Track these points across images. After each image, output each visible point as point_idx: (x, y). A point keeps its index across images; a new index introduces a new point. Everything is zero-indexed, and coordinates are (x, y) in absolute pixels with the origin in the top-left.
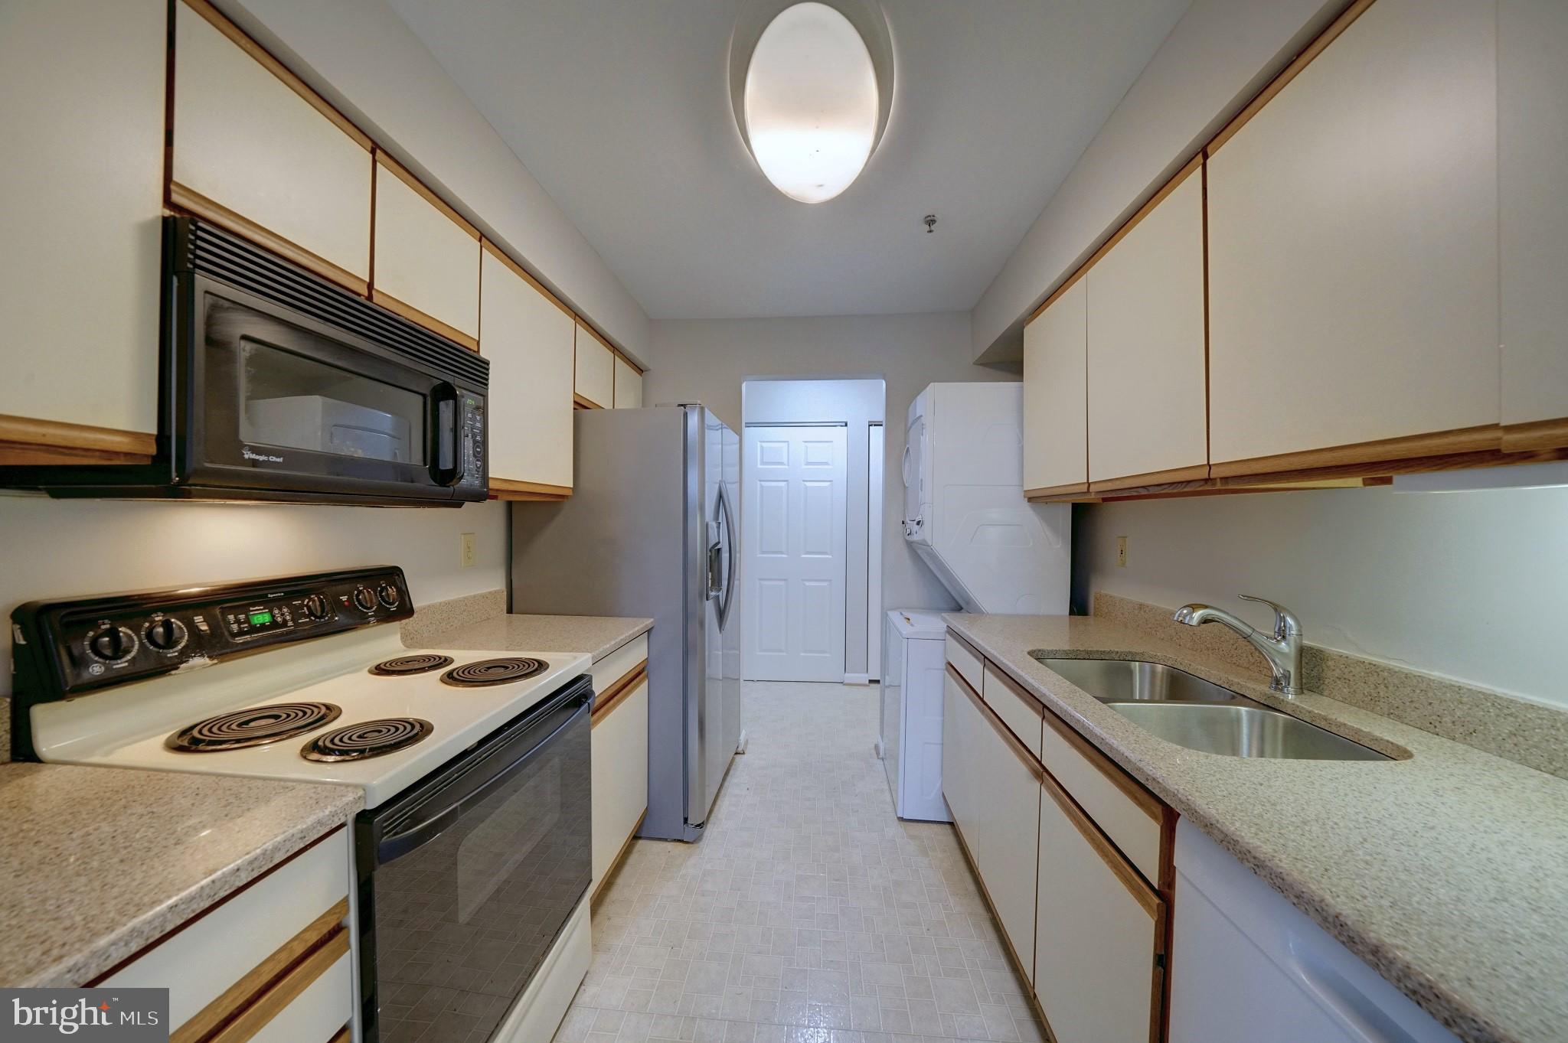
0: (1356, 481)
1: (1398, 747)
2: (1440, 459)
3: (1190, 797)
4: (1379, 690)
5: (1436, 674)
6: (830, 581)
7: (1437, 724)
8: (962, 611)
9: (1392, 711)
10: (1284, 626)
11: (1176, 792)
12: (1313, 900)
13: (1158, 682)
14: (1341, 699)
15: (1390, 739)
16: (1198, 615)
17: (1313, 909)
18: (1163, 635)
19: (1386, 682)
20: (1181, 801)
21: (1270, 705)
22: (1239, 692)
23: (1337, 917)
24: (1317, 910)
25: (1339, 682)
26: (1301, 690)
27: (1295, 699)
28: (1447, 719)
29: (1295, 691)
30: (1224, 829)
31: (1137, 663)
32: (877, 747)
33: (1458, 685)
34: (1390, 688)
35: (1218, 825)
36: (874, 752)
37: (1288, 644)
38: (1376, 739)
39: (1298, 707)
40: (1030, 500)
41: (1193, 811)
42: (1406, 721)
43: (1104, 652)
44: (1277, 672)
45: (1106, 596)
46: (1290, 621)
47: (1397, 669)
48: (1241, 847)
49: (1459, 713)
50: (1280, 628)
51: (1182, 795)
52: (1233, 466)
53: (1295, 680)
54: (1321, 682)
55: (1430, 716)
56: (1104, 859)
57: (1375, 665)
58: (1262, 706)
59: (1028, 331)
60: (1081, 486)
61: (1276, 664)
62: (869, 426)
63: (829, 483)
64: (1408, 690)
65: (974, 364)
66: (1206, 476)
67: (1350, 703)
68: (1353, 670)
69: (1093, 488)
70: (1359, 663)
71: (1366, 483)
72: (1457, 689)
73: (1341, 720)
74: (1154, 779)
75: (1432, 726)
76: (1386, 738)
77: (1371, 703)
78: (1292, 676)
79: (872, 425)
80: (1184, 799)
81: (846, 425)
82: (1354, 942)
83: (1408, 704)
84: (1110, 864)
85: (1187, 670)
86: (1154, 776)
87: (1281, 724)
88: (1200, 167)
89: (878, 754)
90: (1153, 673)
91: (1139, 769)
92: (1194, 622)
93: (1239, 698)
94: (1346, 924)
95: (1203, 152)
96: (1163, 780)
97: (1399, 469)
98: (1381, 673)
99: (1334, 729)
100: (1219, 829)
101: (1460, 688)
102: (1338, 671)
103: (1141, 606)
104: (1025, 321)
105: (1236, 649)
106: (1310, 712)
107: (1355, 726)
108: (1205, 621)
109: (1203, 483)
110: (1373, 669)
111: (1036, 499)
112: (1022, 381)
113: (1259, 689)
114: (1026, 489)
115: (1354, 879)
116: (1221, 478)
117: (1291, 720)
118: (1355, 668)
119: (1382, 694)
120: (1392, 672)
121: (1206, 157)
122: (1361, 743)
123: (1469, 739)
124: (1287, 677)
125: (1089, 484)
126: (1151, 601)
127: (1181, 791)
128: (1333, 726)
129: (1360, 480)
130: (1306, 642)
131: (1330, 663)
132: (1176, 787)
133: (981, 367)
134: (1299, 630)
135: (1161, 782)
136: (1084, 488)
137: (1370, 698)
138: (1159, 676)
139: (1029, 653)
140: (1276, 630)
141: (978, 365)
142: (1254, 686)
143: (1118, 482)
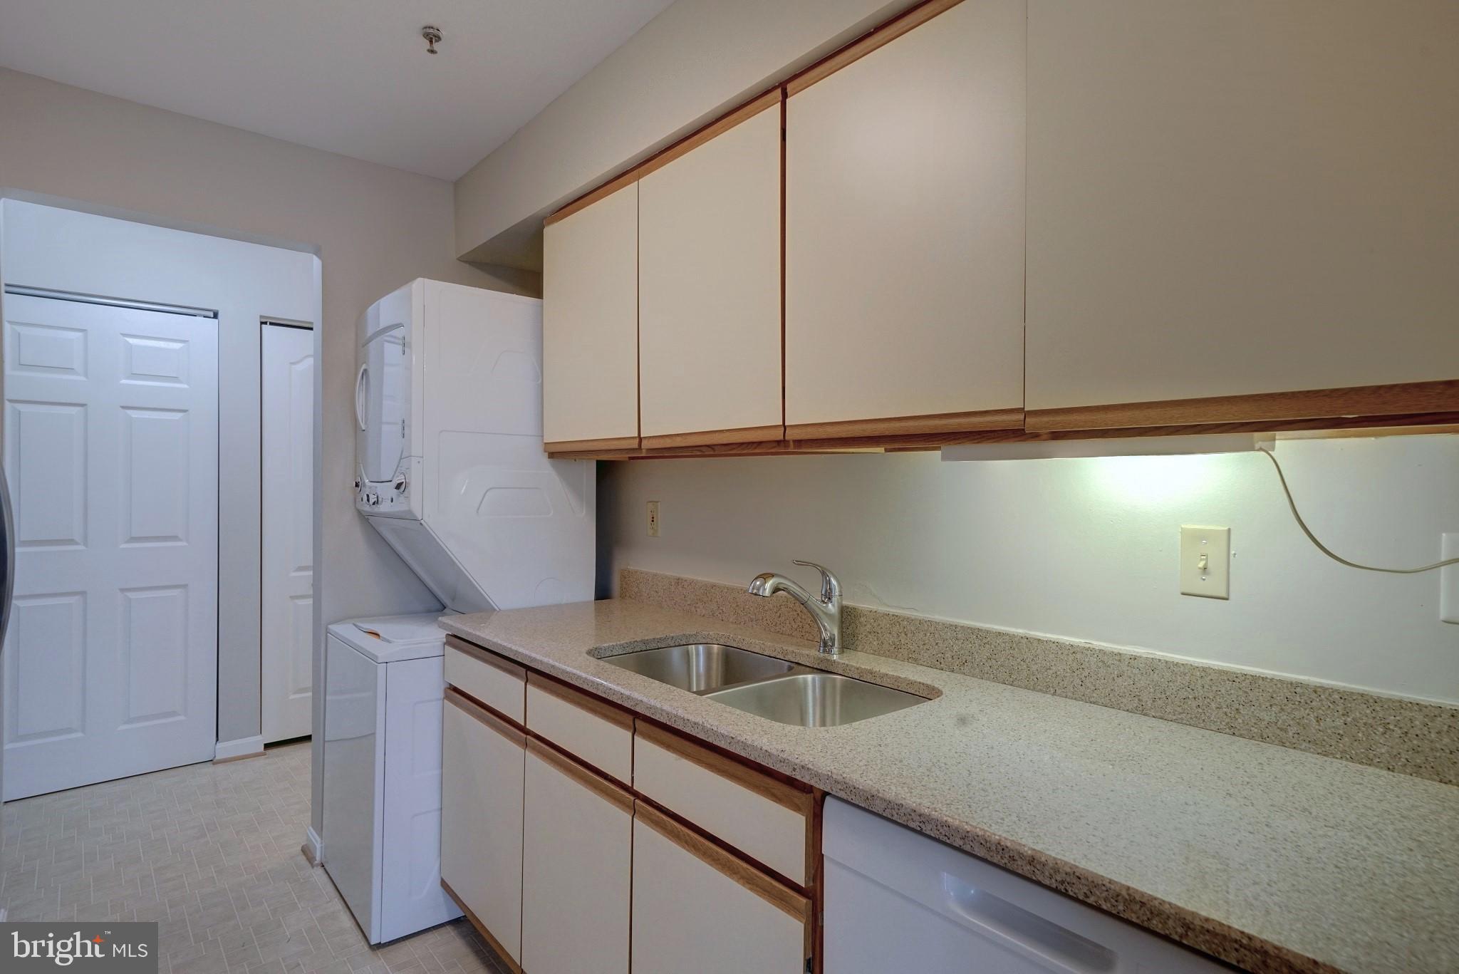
0: (881, 450)
1: (928, 686)
2: (979, 434)
3: (845, 775)
4: (900, 637)
5: (938, 617)
6: (185, 586)
7: (942, 660)
8: (445, 611)
9: (910, 655)
10: (830, 589)
11: (830, 773)
12: (978, 836)
13: (714, 666)
14: (872, 651)
15: (922, 681)
16: (769, 585)
17: (977, 844)
18: (704, 611)
19: (905, 630)
20: (837, 782)
21: (823, 668)
22: (794, 660)
23: (999, 844)
24: (981, 844)
25: (870, 636)
26: (844, 648)
27: (839, 658)
28: (948, 655)
29: (839, 651)
30: (887, 796)
31: (693, 646)
32: (306, 852)
33: (954, 624)
34: (908, 636)
35: (880, 795)
36: (302, 860)
37: (833, 605)
38: (912, 683)
39: (847, 665)
40: (552, 455)
41: (852, 788)
42: (921, 662)
43: (660, 639)
44: (825, 635)
45: (636, 572)
46: (834, 582)
47: (913, 617)
48: (906, 808)
49: (956, 648)
50: (826, 591)
51: (837, 775)
52: (809, 430)
53: (838, 640)
54: (856, 638)
55: (937, 654)
56: (733, 879)
57: (897, 616)
58: (815, 671)
59: (548, 231)
60: (632, 441)
61: (824, 626)
62: (262, 323)
63: (180, 415)
64: (921, 635)
65: (458, 259)
66: (782, 438)
67: (879, 655)
68: (881, 623)
69: (645, 445)
70: (885, 616)
71: (886, 450)
72: (954, 628)
73: (883, 671)
74: (803, 767)
75: (939, 663)
76: (918, 680)
77: (894, 652)
78: (836, 638)
79: (266, 323)
80: (839, 778)
81: (216, 316)
82: (1014, 860)
83: (922, 646)
84: (741, 881)
85: (741, 646)
86: (802, 763)
87: (838, 685)
88: (779, 105)
89: (311, 860)
90: (709, 655)
91: (783, 761)
92: (767, 593)
93: (796, 667)
94: (1007, 847)
95: (781, 88)
96: (813, 765)
97: (949, 441)
98: (901, 622)
99: (878, 681)
100: (881, 799)
101: (956, 627)
102: (869, 626)
103: (679, 581)
104: (545, 218)
105: (780, 617)
106: (858, 669)
107: (895, 674)
108: (776, 590)
109: (775, 444)
110: (896, 620)
111: (557, 454)
112: (542, 298)
113: (810, 654)
114: (545, 441)
115: (988, 807)
116: (795, 441)
117: (842, 680)
118: (882, 621)
119: (902, 641)
120: (910, 620)
121: (785, 96)
122: (900, 689)
123: (962, 668)
124: (832, 640)
125: (640, 439)
126: (687, 575)
127: (834, 771)
128: (878, 679)
129: (883, 449)
130: (845, 603)
131: (862, 619)
132: (828, 769)
133: (467, 265)
134: (840, 591)
135: (812, 767)
136: (635, 444)
137: (894, 646)
138: (715, 657)
139: (589, 653)
140: (823, 593)
141: (466, 262)
142: (807, 652)
143: (679, 439)
